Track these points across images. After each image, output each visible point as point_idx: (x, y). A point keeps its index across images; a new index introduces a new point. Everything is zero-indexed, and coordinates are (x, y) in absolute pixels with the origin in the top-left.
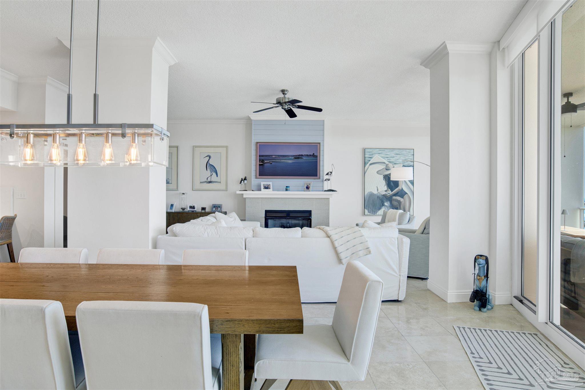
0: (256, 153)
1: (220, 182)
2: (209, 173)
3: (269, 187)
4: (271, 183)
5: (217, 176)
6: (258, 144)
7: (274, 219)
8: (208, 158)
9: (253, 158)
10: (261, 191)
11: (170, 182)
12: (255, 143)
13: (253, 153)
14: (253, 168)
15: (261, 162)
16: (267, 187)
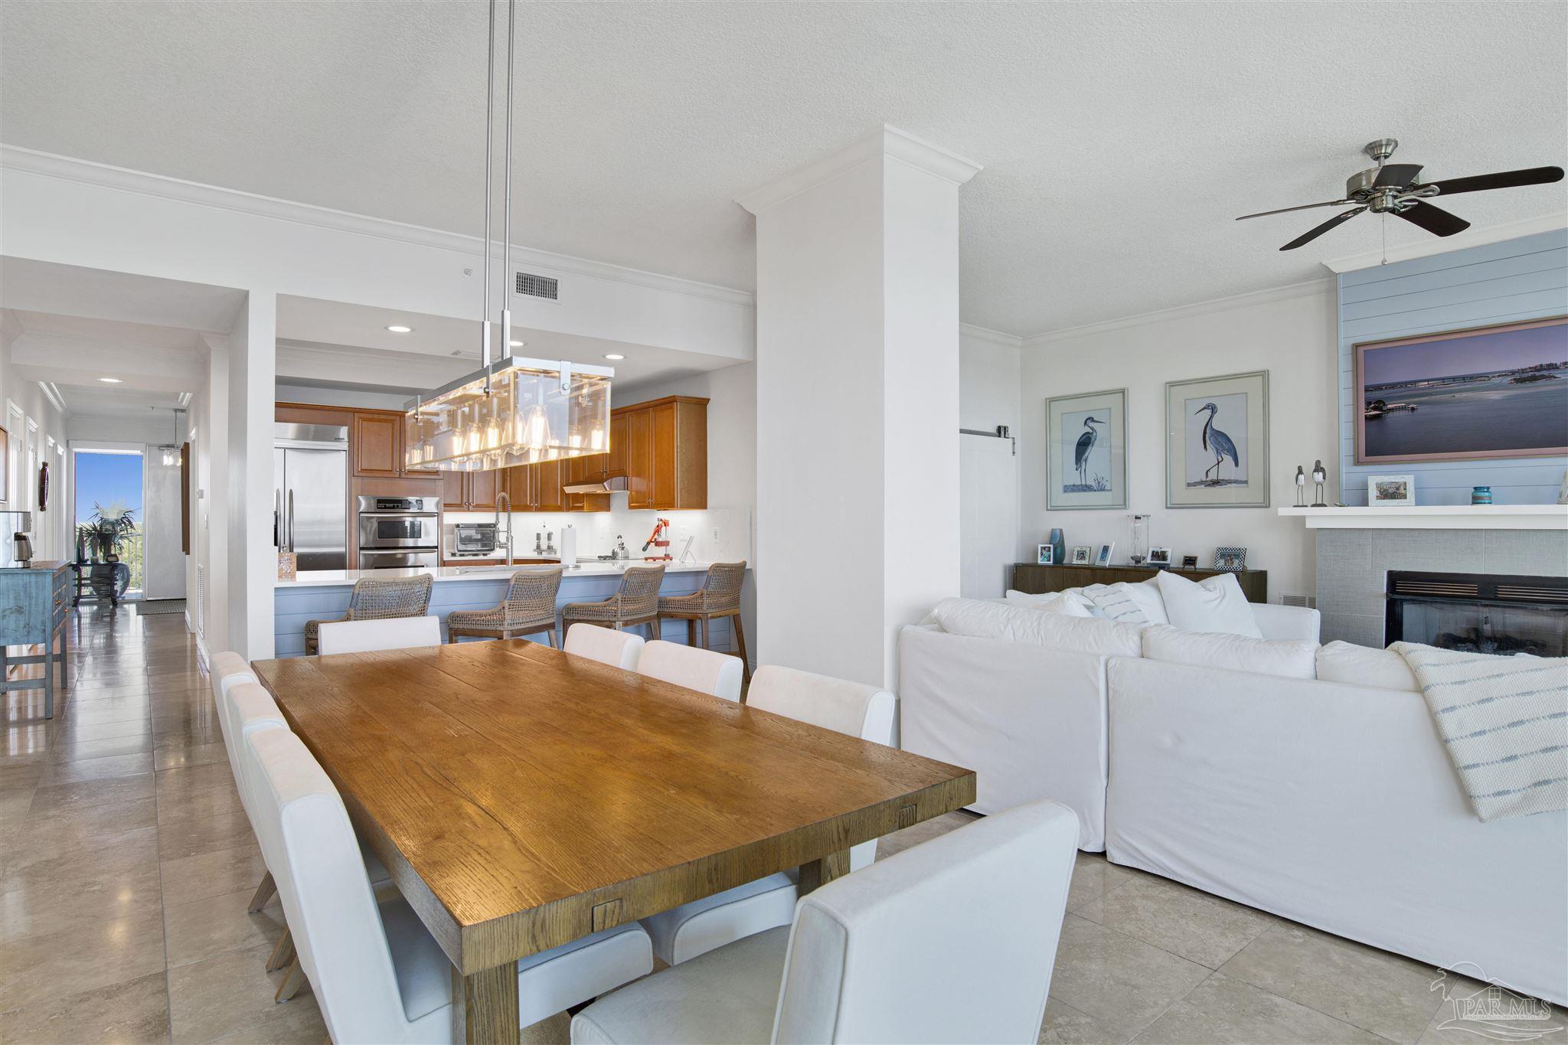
0: (1353, 381)
1: (1246, 482)
2: (1211, 455)
3: (1403, 492)
4: (1410, 480)
5: (1237, 465)
6: (1361, 350)
7: (1425, 602)
8: (1208, 412)
9: (1346, 397)
10: (1368, 506)
11: (1106, 488)
12: (1350, 348)
13: (1345, 380)
14: (1346, 431)
15: (1375, 409)
16: (1391, 493)
